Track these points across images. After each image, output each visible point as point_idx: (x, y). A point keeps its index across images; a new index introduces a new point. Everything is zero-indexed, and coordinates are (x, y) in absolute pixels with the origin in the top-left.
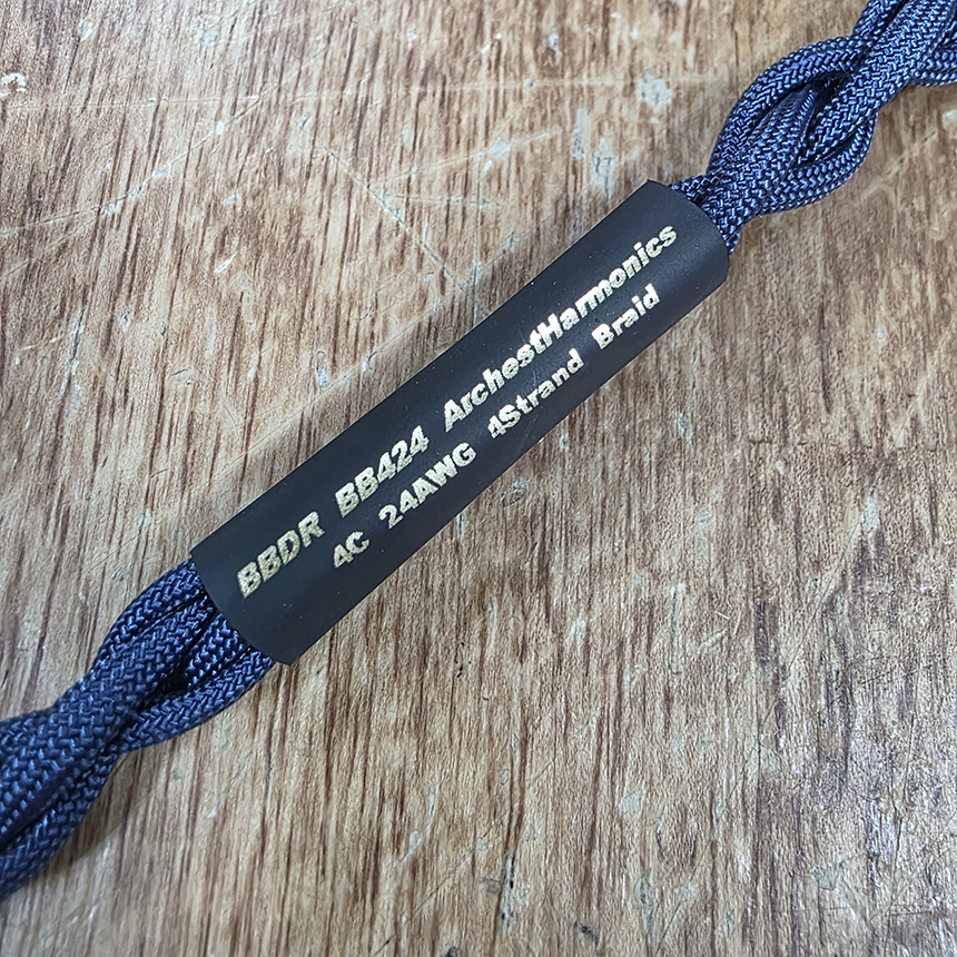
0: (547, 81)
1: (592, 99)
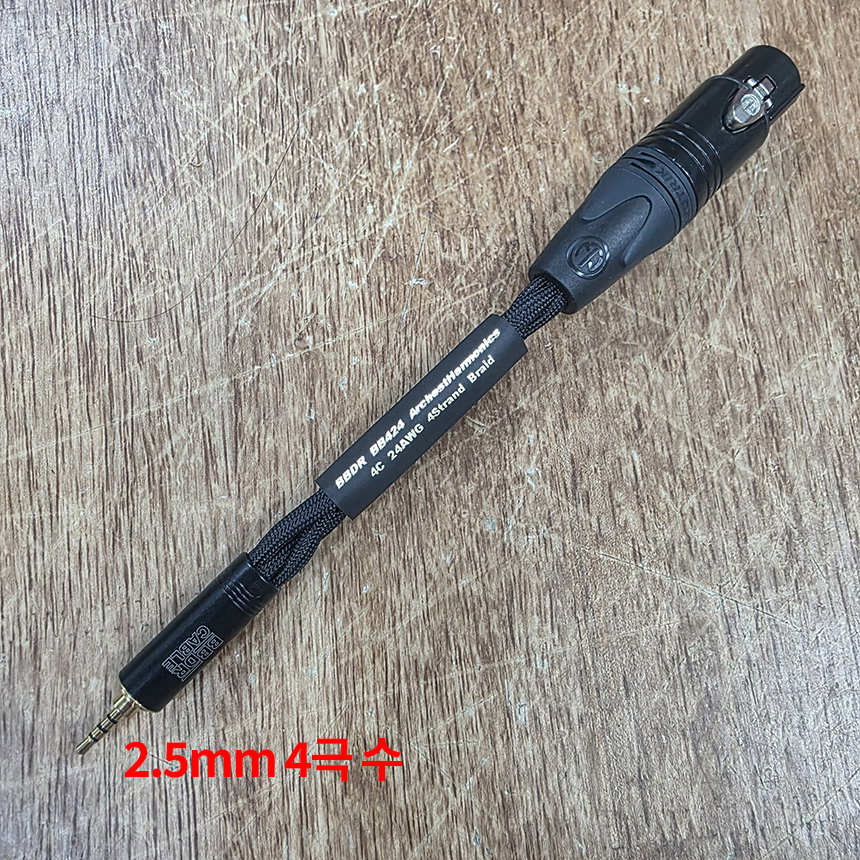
0: (487, 666)
1: (510, 672)
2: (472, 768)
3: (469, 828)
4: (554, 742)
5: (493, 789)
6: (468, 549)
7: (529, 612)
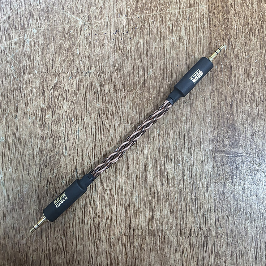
2: (14, 52)
3: (11, 65)
4: (34, 49)
5: (18, 57)
6: (22, 4)
7: (34, 19)
